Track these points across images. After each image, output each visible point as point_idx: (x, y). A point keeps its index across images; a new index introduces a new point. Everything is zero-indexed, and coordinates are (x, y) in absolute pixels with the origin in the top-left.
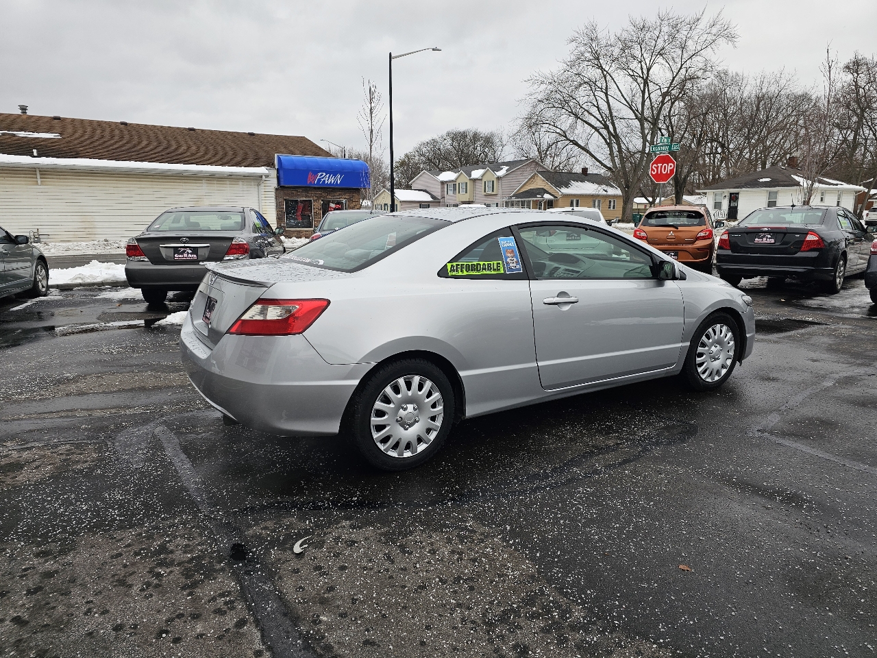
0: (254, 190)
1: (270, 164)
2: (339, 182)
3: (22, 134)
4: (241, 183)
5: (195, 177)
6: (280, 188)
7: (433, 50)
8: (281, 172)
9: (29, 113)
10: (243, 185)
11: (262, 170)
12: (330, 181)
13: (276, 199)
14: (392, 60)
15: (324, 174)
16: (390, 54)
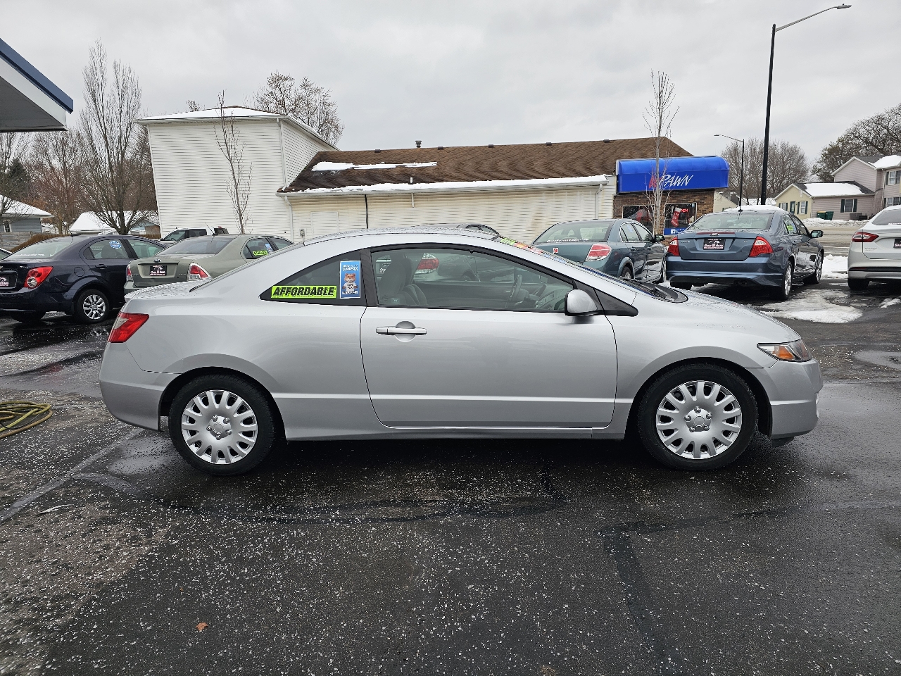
0: (592, 198)
1: (608, 171)
2: (686, 184)
3: (409, 165)
4: (579, 193)
5: (536, 191)
6: (619, 196)
7: (838, 8)
8: (621, 178)
9: (422, 146)
10: (581, 195)
11: (601, 178)
12: (675, 184)
13: (614, 206)
14: (776, 33)
15: (669, 176)
16: (774, 26)
